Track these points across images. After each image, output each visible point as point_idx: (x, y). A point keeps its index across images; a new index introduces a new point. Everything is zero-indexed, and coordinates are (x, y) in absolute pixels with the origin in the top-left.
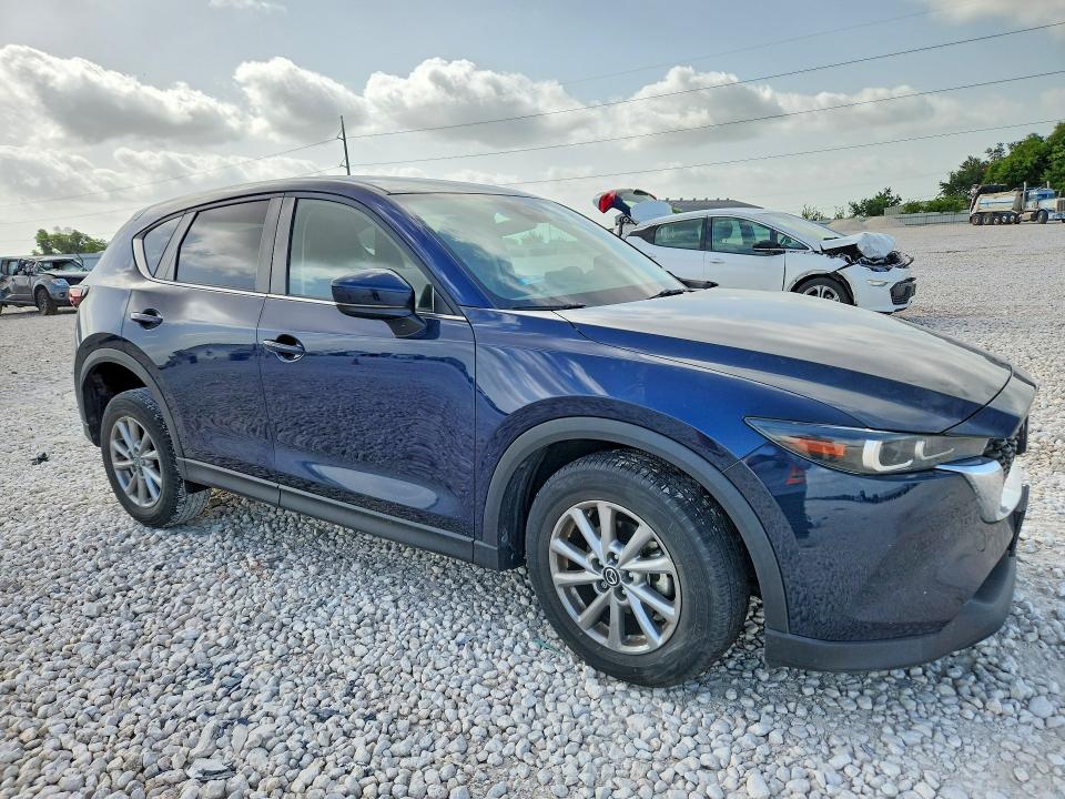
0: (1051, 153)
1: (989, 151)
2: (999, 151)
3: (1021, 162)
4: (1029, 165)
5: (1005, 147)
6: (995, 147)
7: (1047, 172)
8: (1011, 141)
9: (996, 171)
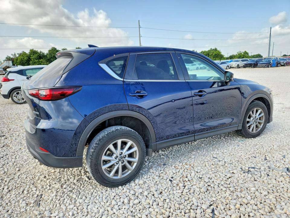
0: (30, 57)
1: (12, 55)
2: (15, 55)
3: (24, 58)
4: (26, 59)
5: (16, 54)
6: (13, 54)
7: (31, 61)
8: (18, 53)
9: (17, 60)
